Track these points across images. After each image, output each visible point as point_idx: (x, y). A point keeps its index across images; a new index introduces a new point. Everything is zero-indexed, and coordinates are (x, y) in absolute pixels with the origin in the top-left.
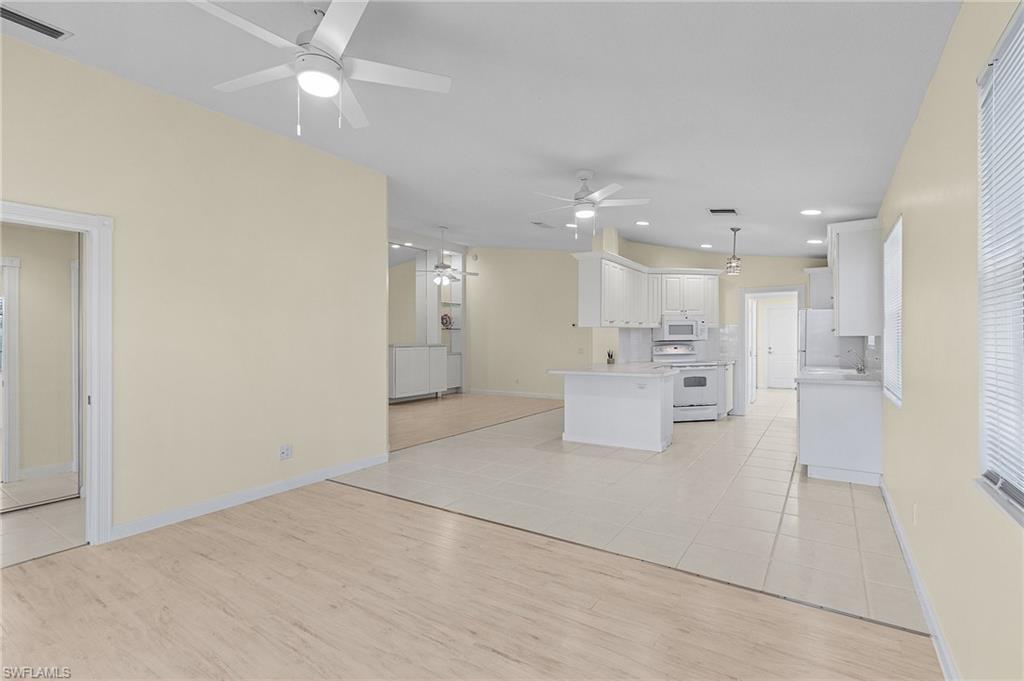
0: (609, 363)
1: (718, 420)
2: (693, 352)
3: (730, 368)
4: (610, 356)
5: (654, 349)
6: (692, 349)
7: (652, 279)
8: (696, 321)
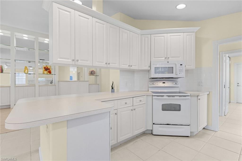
5: (149, 84)
6: (176, 84)
7: (144, 38)
8: (176, 64)
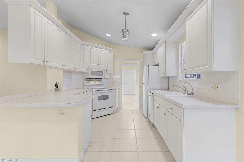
0: (55, 90)
1: (113, 113)
2: (102, 84)
3: (117, 90)
4: (57, 86)
5: (85, 83)
6: (102, 82)
7: (83, 47)
8: (104, 70)
